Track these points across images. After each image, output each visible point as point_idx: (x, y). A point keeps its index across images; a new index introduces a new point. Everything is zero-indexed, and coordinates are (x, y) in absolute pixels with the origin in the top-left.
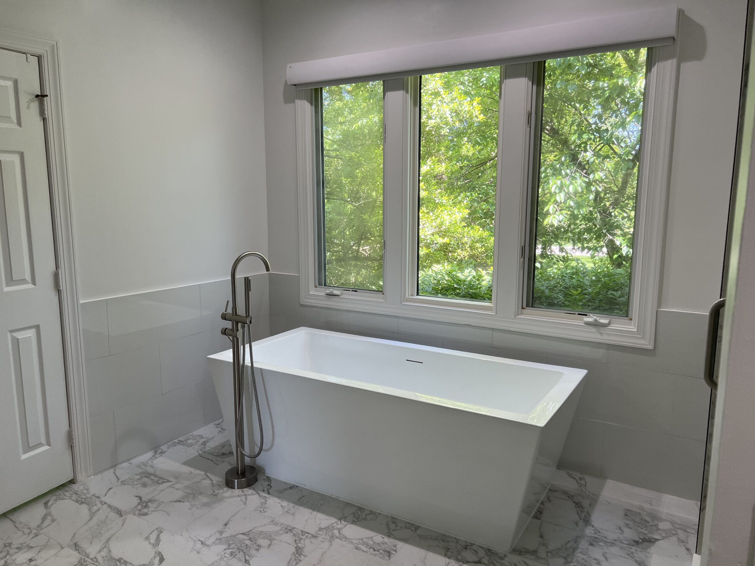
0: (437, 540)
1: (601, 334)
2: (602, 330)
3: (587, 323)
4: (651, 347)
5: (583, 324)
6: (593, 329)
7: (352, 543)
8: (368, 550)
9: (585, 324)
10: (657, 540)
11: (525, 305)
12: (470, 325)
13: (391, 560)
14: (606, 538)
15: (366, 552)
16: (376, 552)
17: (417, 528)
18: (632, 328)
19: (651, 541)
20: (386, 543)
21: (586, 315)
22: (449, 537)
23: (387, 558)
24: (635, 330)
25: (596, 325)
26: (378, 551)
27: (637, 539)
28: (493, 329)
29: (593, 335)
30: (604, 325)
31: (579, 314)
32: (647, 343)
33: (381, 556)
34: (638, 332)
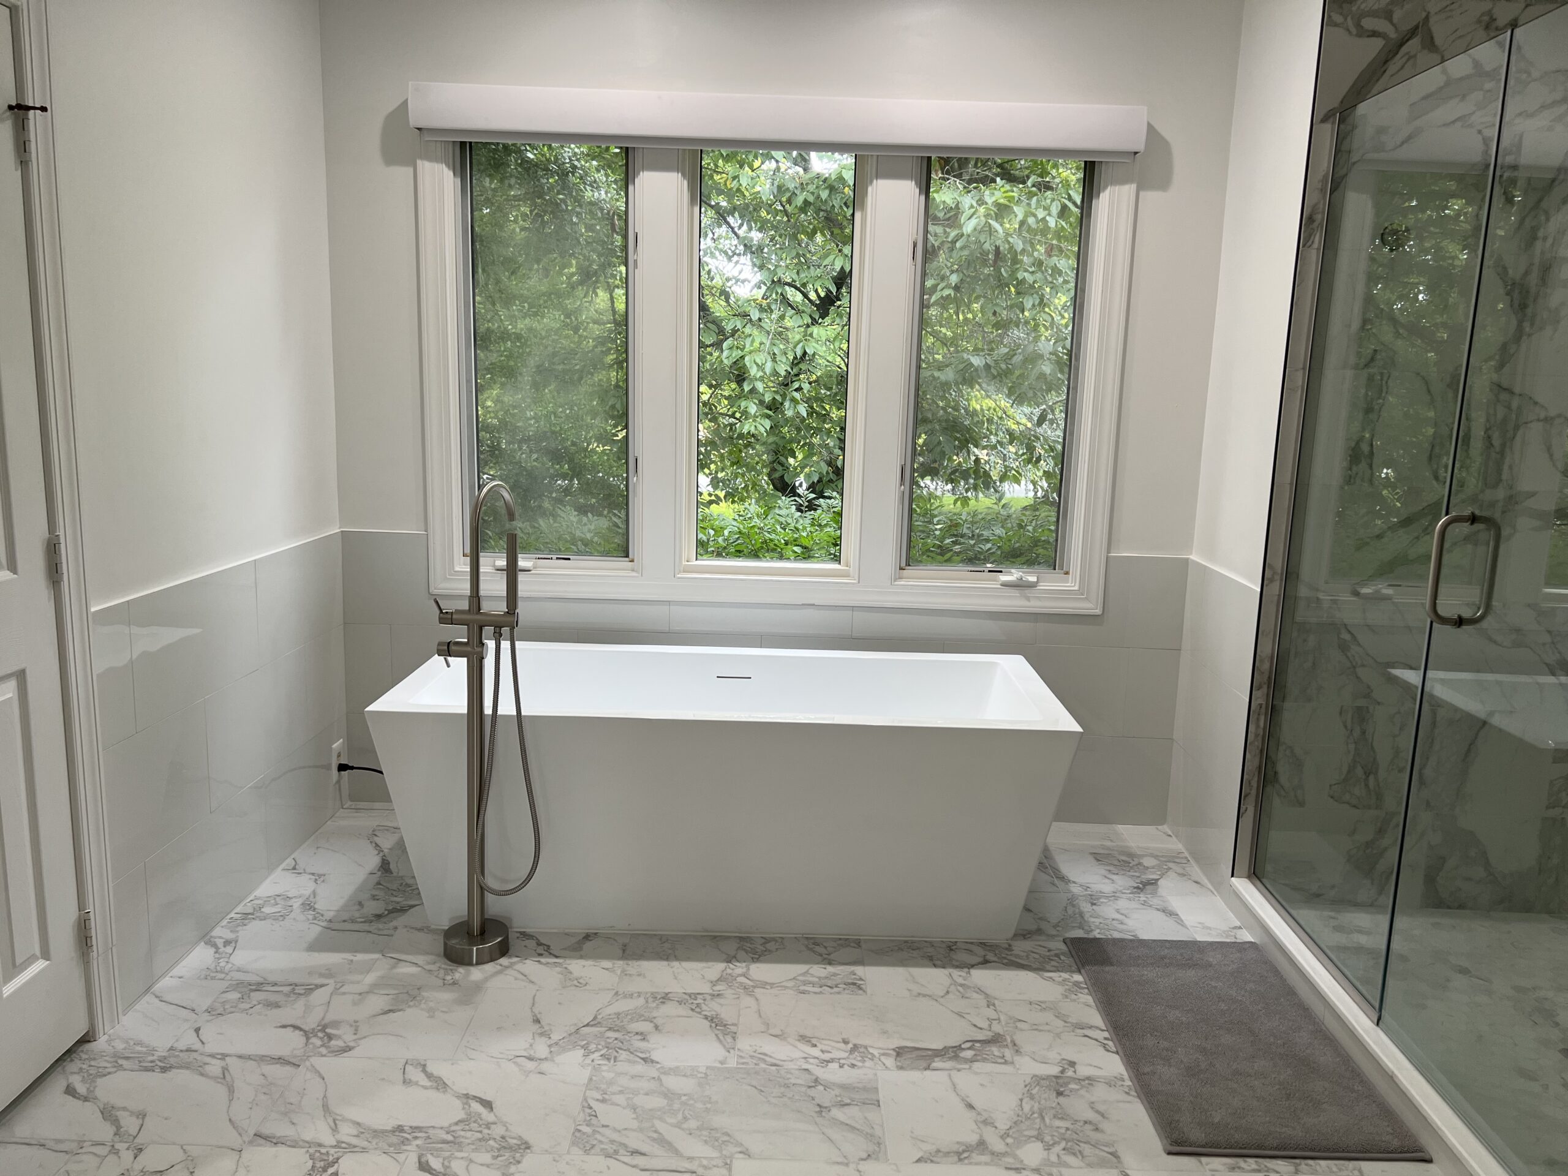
0: (902, 950)
1: (1028, 599)
2: (1028, 592)
3: (1005, 585)
4: (1098, 611)
5: (997, 586)
6: (1015, 593)
7: (786, 987)
8: (820, 989)
9: (1002, 585)
10: (1157, 880)
11: (903, 564)
12: (814, 605)
13: (869, 991)
14: (1101, 892)
15: (821, 993)
16: (836, 990)
17: (858, 943)
18: (1071, 584)
19: (1154, 883)
20: (835, 975)
21: (1001, 572)
22: (913, 942)
23: (860, 992)
24: (1076, 588)
25: (1019, 585)
26: (836, 986)
27: (1136, 885)
28: (853, 609)
29: (1015, 602)
30: (1032, 585)
31: (990, 571)
32: (1092, 607)
33: (846, 991)
34: (1080, 591)
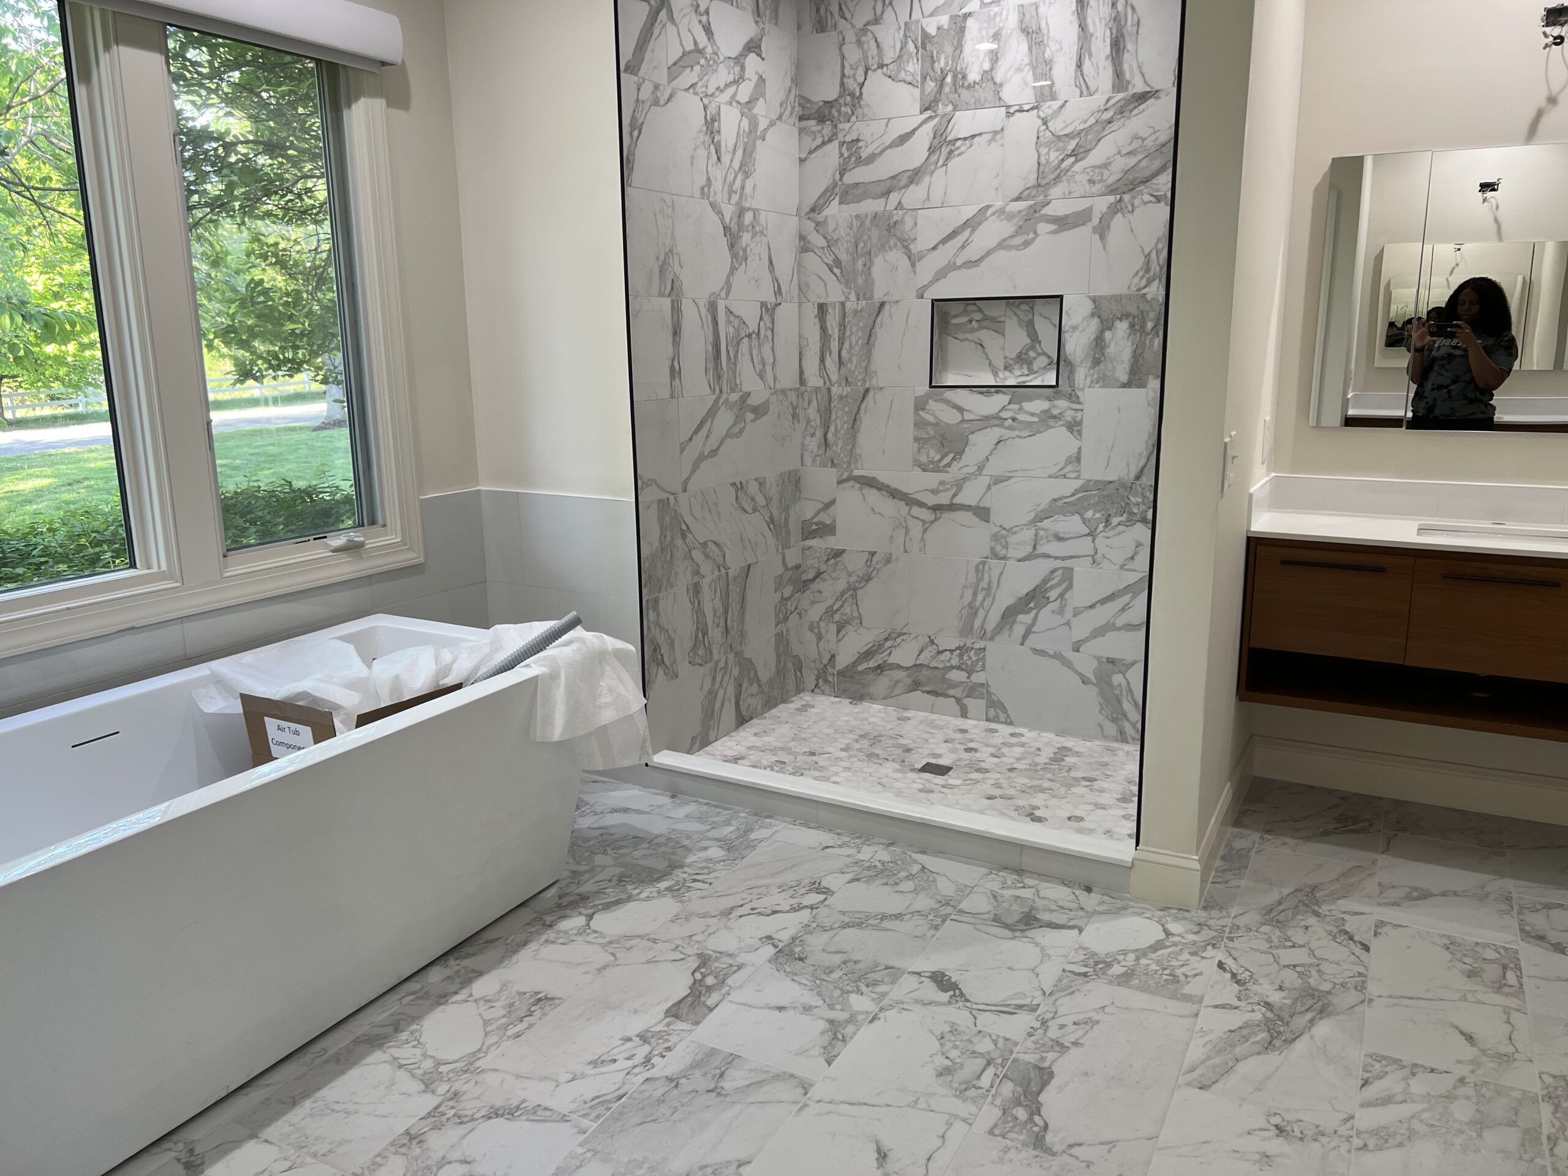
1: (361, 561)
2: (360, 554)
3: (336, 550)
4: (421, 560)
5: (331, 554)
6: (344, 557)
9: (334, 551)
12: (134, 628)
16: (537, 1014)
18: (392, 538)
21: (325, 537)
23: (556, 1001)
24: (399, 540)
25: (350, 548)
28: (182, 619)
29: (346, 569)
30: (361, 545)
31: (315, 539)
32: (412, 557)
33: (547, 1009)
34: (403, 542)
